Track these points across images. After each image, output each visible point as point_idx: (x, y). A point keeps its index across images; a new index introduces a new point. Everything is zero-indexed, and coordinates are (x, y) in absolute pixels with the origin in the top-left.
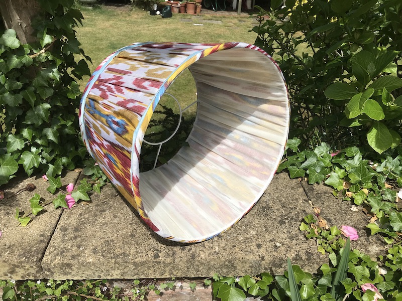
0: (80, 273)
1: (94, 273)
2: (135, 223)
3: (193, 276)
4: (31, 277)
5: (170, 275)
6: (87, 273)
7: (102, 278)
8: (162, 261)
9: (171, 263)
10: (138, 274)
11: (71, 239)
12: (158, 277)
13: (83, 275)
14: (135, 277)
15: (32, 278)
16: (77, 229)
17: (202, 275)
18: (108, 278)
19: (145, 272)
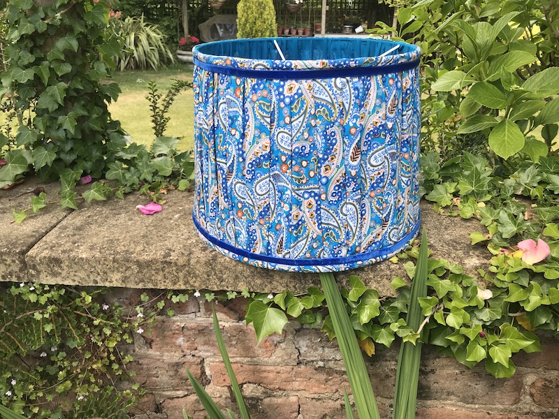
0: (72, 274)
1: (88, 276)
2: (154, 226)
3: (216, 289)
4: (14, 277)
5: (185, 284)
6: (80, 275)
7: (99, 285)
8: (173, 261)
9: (185, 265)
10: (144, 281)
11: (68, 236)
12: (170, 287)
13: (76, 278)
14: (140, 286)
15: (14, 280)
16: (79, 229)
17: (227, 287)
18: (106, 285)
19: (153, 278)
